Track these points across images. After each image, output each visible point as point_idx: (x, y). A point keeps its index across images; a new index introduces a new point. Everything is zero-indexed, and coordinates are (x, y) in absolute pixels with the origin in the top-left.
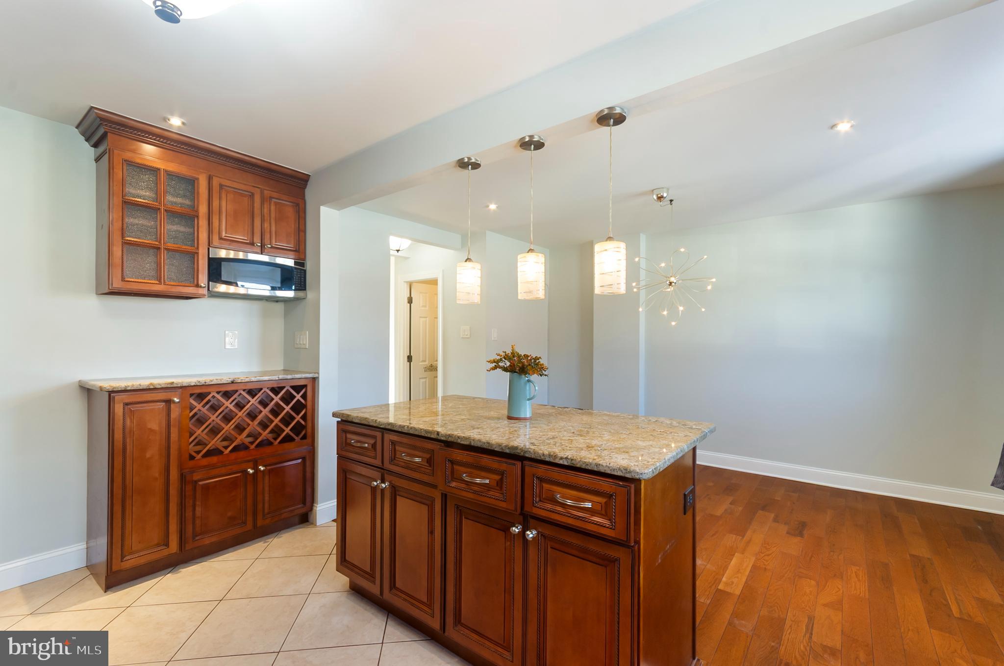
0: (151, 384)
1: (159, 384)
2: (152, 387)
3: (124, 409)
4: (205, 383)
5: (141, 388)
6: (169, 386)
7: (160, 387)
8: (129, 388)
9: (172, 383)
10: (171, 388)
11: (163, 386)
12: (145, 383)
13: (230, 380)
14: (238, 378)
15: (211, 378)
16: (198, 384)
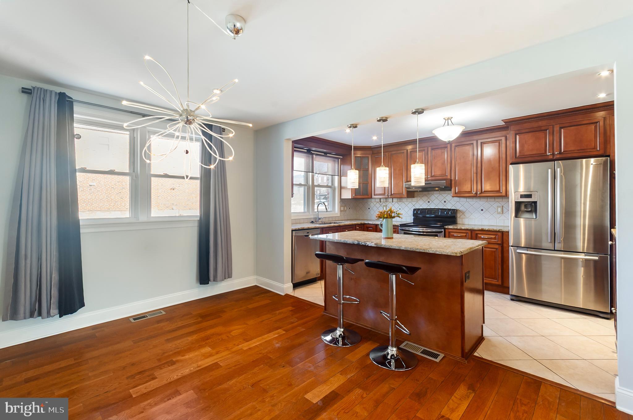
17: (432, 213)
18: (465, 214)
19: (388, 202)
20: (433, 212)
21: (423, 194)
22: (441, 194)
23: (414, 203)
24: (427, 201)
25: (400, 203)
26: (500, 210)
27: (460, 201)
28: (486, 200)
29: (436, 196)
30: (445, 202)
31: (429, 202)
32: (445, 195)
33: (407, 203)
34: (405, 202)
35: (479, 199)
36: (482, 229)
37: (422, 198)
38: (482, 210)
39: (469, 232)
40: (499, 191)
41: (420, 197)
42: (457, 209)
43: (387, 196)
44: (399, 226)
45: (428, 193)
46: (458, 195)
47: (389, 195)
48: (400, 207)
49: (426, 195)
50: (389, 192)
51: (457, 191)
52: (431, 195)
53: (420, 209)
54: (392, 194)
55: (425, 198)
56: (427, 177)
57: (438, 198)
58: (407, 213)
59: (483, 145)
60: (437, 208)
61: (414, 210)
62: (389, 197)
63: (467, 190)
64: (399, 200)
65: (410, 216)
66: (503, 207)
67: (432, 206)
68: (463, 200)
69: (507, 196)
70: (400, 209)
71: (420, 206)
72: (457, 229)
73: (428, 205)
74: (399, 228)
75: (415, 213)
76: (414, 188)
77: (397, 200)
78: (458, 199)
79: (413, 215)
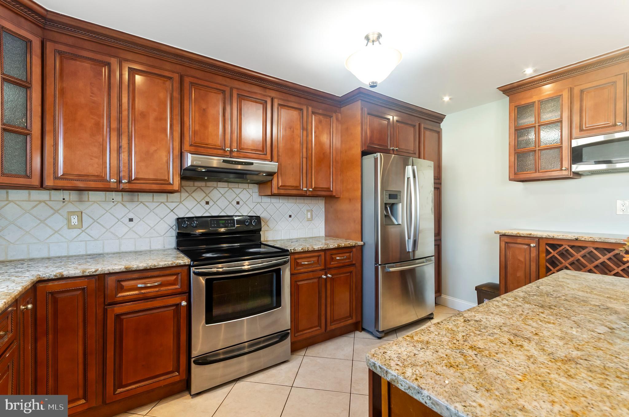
0: (518, 233)
1: (522, 234)
2: (518, 235)
3: (505, 245)
4: (553, 237)
5: (512, 235)
6: (528, 236)
7: (523, 235)
8: (506, 234)
9: (531, 234)
10: (530, 237)
11: (525, 235)
12: (515, 232)
13: (575, 237)
14: (582, 237)
15: (559, 235)
16: (548, 237)
17: (221, 225)
18: (268, 223)
19: (88, 201)
20: (223, 224)
21: (194, 186)
22: (230, 188)
23: (172, 205)
24: (203, 200)
25: (128, 205)
26: (309, 215)
27: (261, 202)
28: (294, 201)
29: (222, 191)
30: (238, 203)
31: (207, 203)
32: (238, 191)
33: (152, 205)
34: (146, 203)
35: (287, 200)
37: (193, 194)
38: (290, 216)
39: (322, 253)
40: (329, 188)
41: (187, 192)
42: (258, 215)
43: (114, 182)
44: (189, 266)
45: (206, 185)
46: (282, 192)
47: (122, 182)
48: (131, 216)
49: (202, 188)
50: (122, 174)
51: (280, 184)
52: (212, 190)
53: (195, 219)
54: (133, 178)
55: (199, 195)
56: (229, 149)
57: (227, 195)
58: (154, 230)
59: (313, 116)
60: (226, 215)
61: (180, 221)
62: (122, 186)
63: (294, 184)
64: (126, 196)
65: (162, 235)
66: (312, 210)
67: (215, 212)
68: (266, 200)
69: (336, 197)
70: (131, 220)
71: (188, 211)
72: (308, 252)
73: (206, 209)
74: (193, 269)
75: (183, 227)
76: (204, 170)
77: (121, 197)
78: (259, 199)
79: (178, 233)
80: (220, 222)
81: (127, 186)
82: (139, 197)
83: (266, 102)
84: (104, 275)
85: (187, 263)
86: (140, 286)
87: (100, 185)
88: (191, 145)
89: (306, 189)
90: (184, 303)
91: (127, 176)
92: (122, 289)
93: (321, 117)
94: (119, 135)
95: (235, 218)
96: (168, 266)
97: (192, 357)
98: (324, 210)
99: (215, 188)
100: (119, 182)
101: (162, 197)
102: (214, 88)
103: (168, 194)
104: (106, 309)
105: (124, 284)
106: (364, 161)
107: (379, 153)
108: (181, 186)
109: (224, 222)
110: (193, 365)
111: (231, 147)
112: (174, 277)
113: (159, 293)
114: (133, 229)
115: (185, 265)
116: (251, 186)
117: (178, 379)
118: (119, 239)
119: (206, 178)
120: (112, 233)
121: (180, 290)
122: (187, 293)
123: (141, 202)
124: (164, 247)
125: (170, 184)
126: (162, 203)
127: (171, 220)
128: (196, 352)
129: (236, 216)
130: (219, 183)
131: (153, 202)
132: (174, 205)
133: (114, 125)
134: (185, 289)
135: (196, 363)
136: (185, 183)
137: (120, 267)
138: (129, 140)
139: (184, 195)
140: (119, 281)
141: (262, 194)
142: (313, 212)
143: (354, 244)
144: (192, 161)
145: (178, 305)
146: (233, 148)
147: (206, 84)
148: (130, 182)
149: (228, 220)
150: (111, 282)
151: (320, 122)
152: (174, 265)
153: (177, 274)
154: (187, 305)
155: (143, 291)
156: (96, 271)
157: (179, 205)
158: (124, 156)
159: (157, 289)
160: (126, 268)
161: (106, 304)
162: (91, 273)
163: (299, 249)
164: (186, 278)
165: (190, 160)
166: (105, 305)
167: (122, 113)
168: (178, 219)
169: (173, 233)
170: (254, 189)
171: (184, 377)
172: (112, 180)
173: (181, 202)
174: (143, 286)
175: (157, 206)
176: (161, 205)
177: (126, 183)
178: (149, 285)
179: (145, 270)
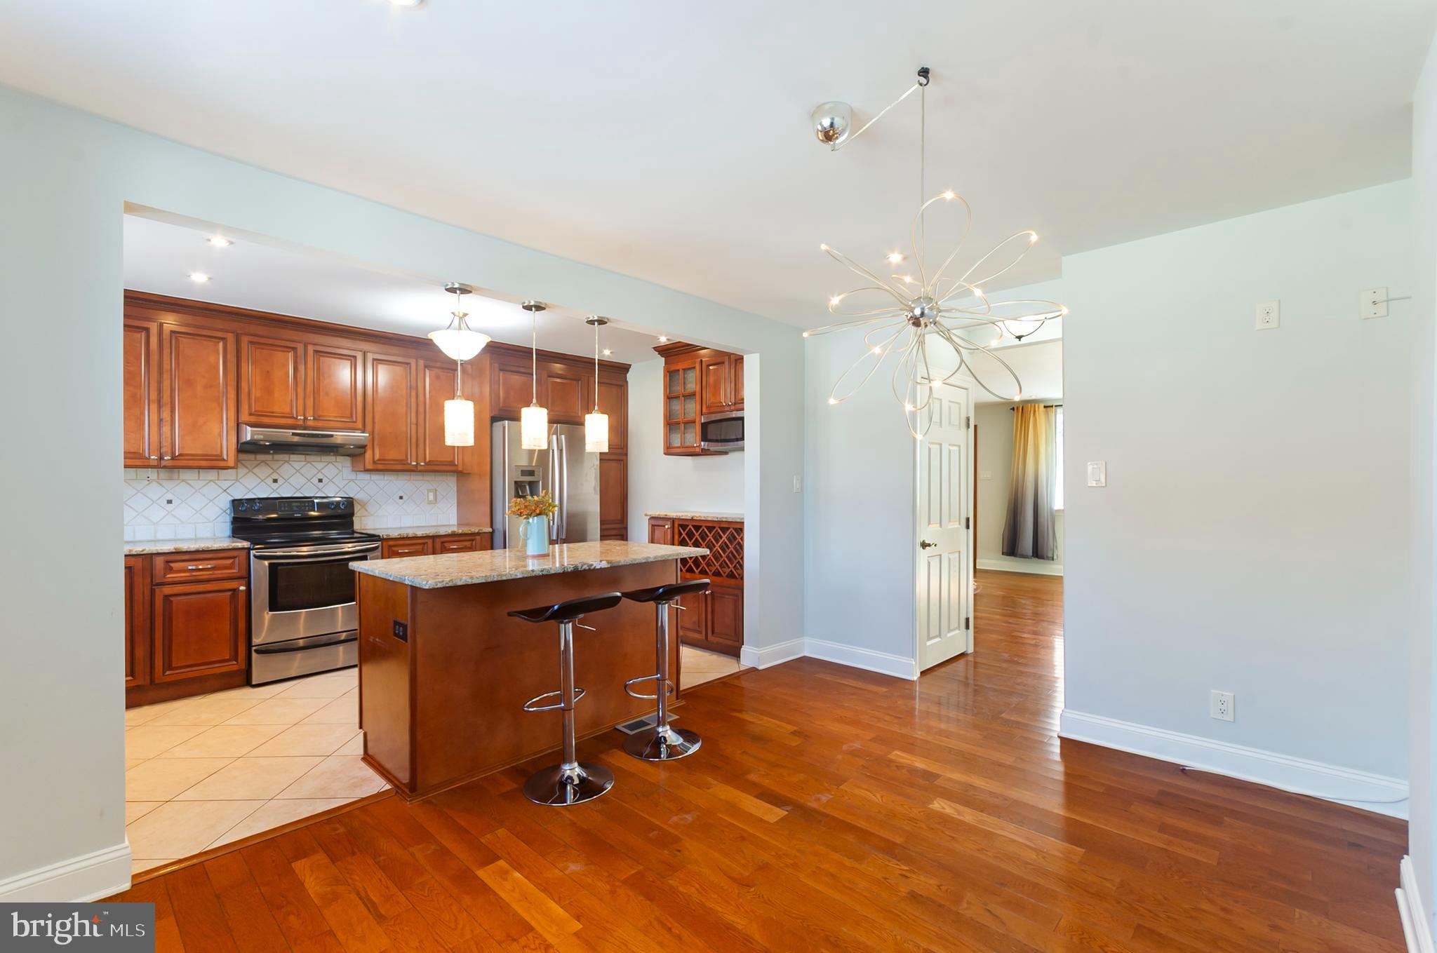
2: (659, 516)
6: (665, 517)
10: (666, 519)
11: (663, 516)
17: (295, 509)
18: (364, 506)
20: (297, 507)
21: (256, 459)
22: (308, 462)
23: (225, 485)
24: (270, 478)
26: (431, 496)
27: (356, 480)
28: (408, 477)
29: (297, 466)
30: (320, 481)
31: (275, 481)
32: (320, 465)
35: (396, 476)
36: (452, 532)
37: (256, 470)
38: (401, 498)
39: (430, 541)
40: (453, 461)
41: (247, 467)
42: (351, 496)
43: (154, 459)
44: (249, 549)
45: (273, 457)
46: (380, 467)
47: (163, 459)
48: (170, 497)
49: (268, 462)
50: (164, 450)
51: (377, 457)
52: (282, 465)
53: (257, 501)
54: (177, 454)
55: (264, 471)
56: (302, 418)
57: (302, 471)
58: (201, 514)
59: (427, 372)
60: (302, 496)
61: (236, 503)
62: (163, 463)
63: (399, 457)
64: (163, 474)
65: (211, 519)
66: (436, 490)
67: (286, 492)
68: (366, 476)
69: (466, 472)
70: (170, 502)
71: (247, 491)
72: (407, 538)
73: (273, 489)
74: (252, 552)
75: (241, 511)
76: (268, 444)
77: (156, 474)
78: (353, 476)
79: (234, 518)
80: (294, 504)
81: (171, 463)
82: (181, 474)
83: (355, 357)
84: (152, 555)
85: (246, 546)
86: (190, 568)
87: (138, 462)
88: (251, 414)
89: (415, 463)
90: (242, 588)
91: (170, 451)
92: (171, 570)
93: (440, 372)
94: (160, 407)
95: (316, 501)
96: (223, 548)
97: (253, 644)
98: (455, 489)
99: (286, 461)
100: (161, 458)
101: (212, 474)
102: (281, 346)
103: (220, 471)
104: (154, 589)
105: (172, 565)
106: (494, 429)
107: (507, 422)
108: (237, 461)
109: (299, 504)
110: (254, 655)
111: (304, 415)
112: (231, 561)
113: (213, 576)
114: (172, 513)
115: (243, 549)
116: (340, 458)
117: (236, 668)
118: (154, 524)
119: (271, 452)
120: (144, 517)
121: (238, 575)
122: (247, 578)
123: (183, 480)
124: (215, 535)
125: (224, 460)
126: (210, 481)
127: (224, 502)
128: (257, 641)
129: (316, 498)
130: (292, 456)
131: (199, 479)
132: (229, 483)
133: (154, 395)
134: (244, 573)
135: (257, 652)
136: (242, 456)
137: (169, 548)
138: (172, 412)
139: (241, 471)
140: (168, 562)
141: (355, 470)
142: (438, 493)
143: (476, 531)
144: (252, 436)
145: (235, 591)
146: (308, 415)
147: (271, 341)
148: (173, 458)
149: (306, 502)
150: (159, 562)
151: (438, 377)
152: (230, 547)
153: (234, 558)
154: (246, 590)
155: (194, 574)
156: (143, 551)
157: (233, 484)
158: (166, 429)
159: (211, 572)
160: (175, 549)
161: (154, 584)
162: (139, 553)
163: (394, 534)
164: (244, 562)
165: (248, 434)
166: (152, 585)
167: (163, 382)
168: (234, 501)
169: (228, 518)
170: (347, 462)
171: (244, 667)
172: (152, 457)
173: (237, 480)
174: (194, 568)
175: (205, 485)
176: (209, 484)
177: (168, 460)
178: (200, 567)
179: (197, 552)
